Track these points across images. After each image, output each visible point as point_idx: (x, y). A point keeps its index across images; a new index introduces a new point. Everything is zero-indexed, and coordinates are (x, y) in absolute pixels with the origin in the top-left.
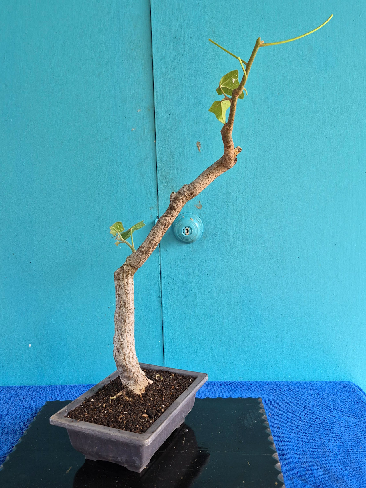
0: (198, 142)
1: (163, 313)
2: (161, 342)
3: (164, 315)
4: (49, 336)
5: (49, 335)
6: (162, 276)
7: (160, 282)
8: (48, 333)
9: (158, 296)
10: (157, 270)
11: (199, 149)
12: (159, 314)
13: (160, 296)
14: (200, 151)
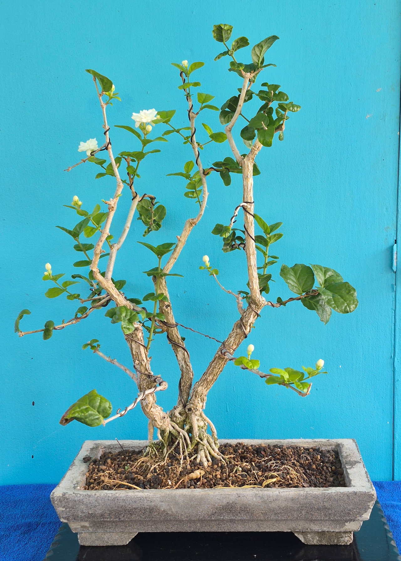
1: (395, 380)
2: (390, 423)
5: (228, 410)
7: (393, 336)
9: (390, 356)
10: (391, 318)
12: (390, 382)
13: (393, 356)
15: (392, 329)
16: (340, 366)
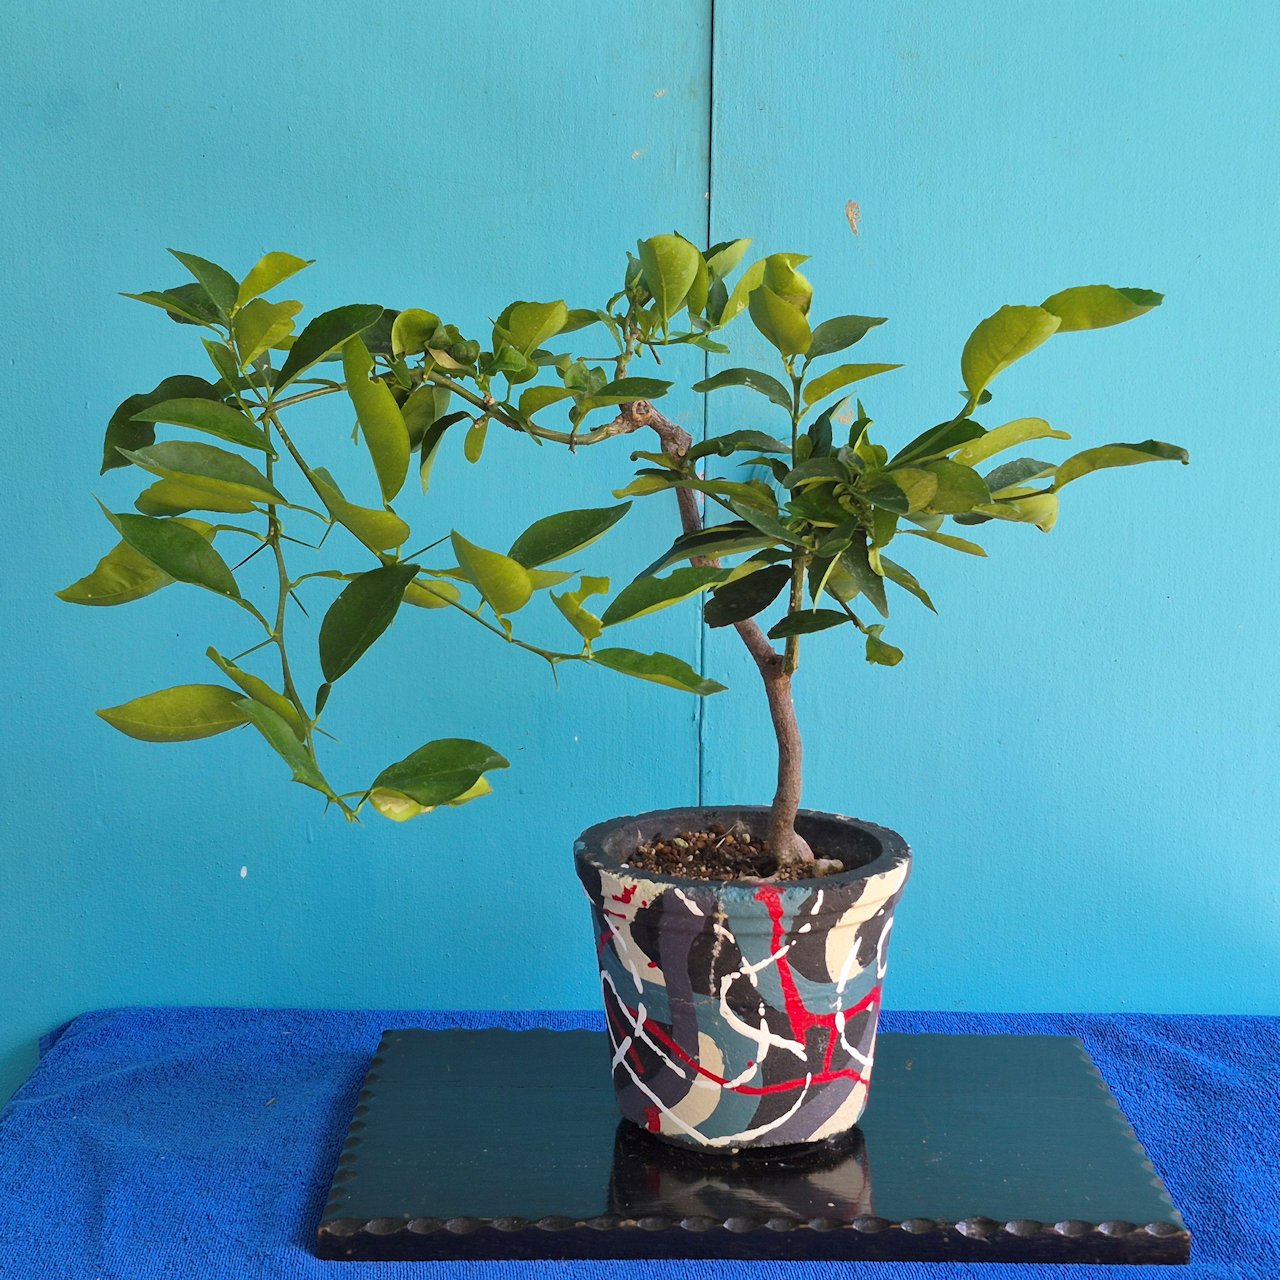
0: (850, 201)
1: (704, 773)
3: (705, 779)
4: (309, 842)
5: (312, 839)
6: (705, 647)
8: (307, 829)
9: (691, 716)
10: (693, 627)
11: (852, 226)
13: (697, 717)
14: (855, 232)
15: (695, 651)
16: (576, 739)
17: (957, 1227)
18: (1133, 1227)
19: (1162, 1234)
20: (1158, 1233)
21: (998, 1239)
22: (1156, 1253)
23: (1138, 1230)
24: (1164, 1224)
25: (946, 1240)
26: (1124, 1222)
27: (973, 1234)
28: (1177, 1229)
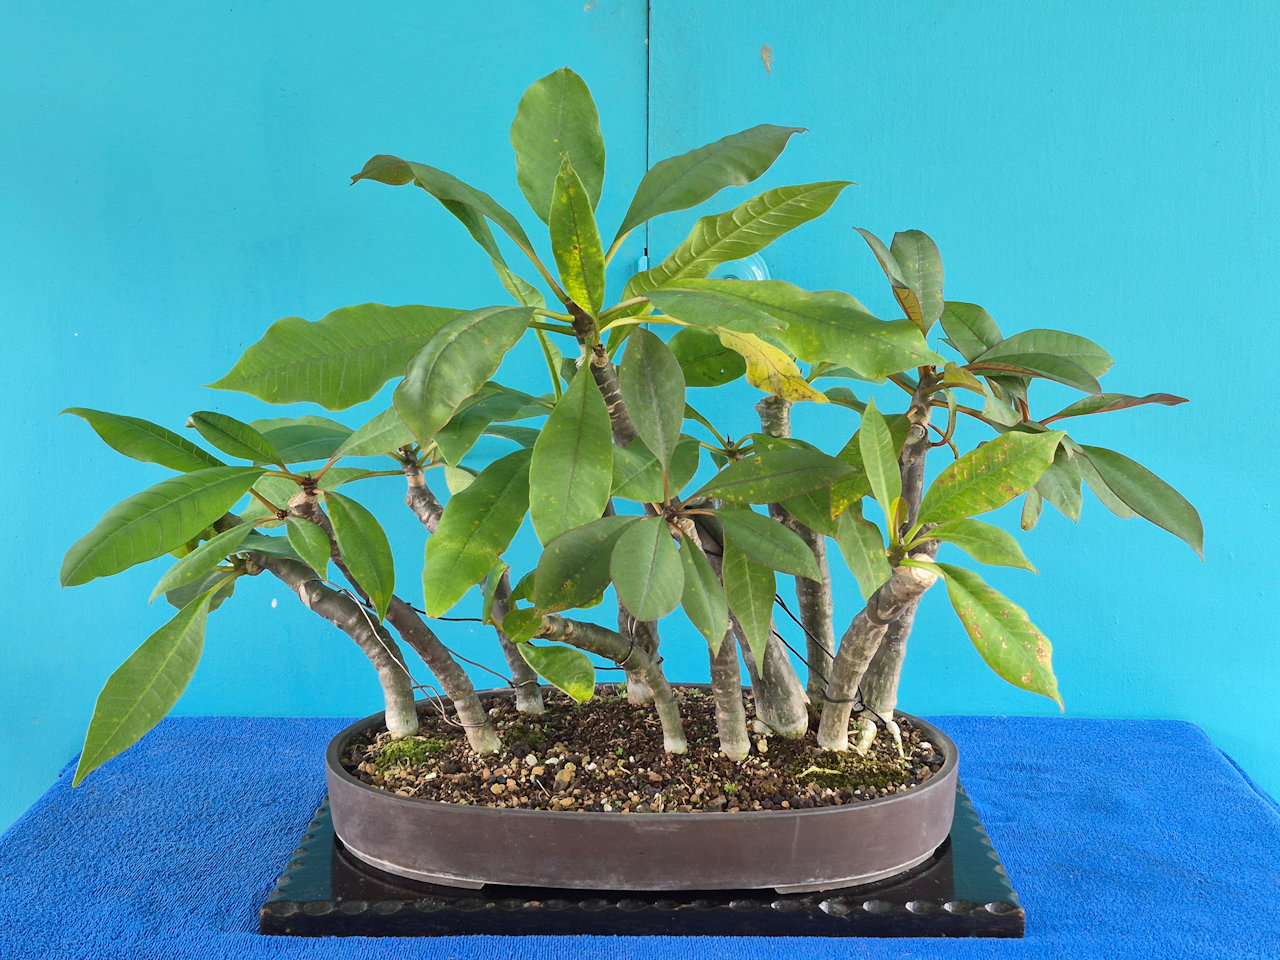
0: (763, 45)
11: (766, 66)
14: (769, 71)
17: (820, 906)
18: (976, 905)
19: (1000, 912)
20: (996, 911)
21: (856, 916)
22: (994, 929)
23: (979, 909)
24: (1002, 903)
25: (811, 917)
26: (967, 901)
27: (835, 913)
28: (1014, 907)
